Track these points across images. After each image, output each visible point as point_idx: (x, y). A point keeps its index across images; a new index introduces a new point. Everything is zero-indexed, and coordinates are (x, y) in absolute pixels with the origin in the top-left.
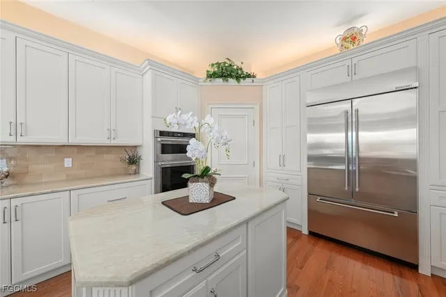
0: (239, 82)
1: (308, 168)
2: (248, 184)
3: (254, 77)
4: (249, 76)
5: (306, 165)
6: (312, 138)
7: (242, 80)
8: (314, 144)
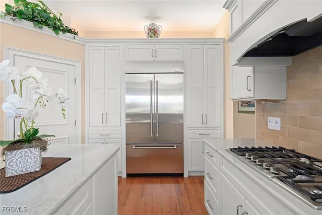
0: (57, 34)
1: (126, 124)
2: (68, 143)
3: (76, 34)
4: (70, 31)
5: (124, 121)
6: (129, 98)
7: (61, 33)
8: (130, 104)
